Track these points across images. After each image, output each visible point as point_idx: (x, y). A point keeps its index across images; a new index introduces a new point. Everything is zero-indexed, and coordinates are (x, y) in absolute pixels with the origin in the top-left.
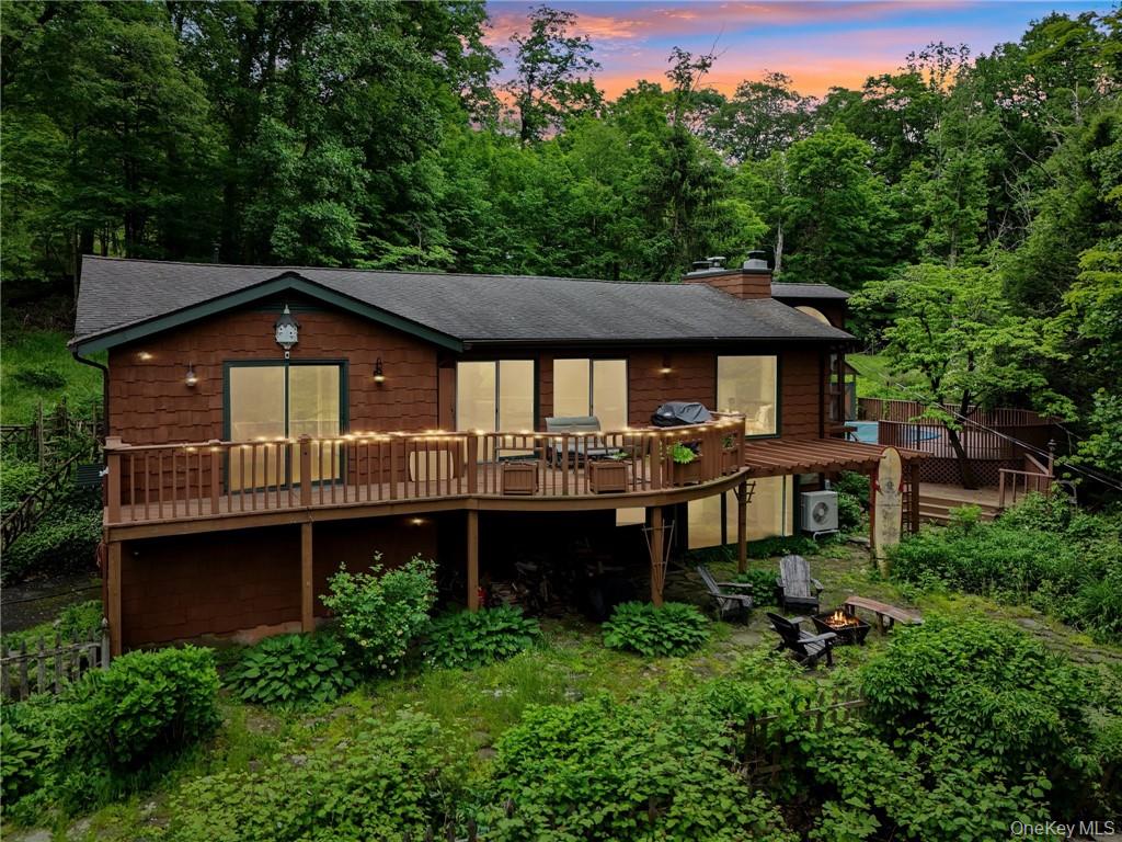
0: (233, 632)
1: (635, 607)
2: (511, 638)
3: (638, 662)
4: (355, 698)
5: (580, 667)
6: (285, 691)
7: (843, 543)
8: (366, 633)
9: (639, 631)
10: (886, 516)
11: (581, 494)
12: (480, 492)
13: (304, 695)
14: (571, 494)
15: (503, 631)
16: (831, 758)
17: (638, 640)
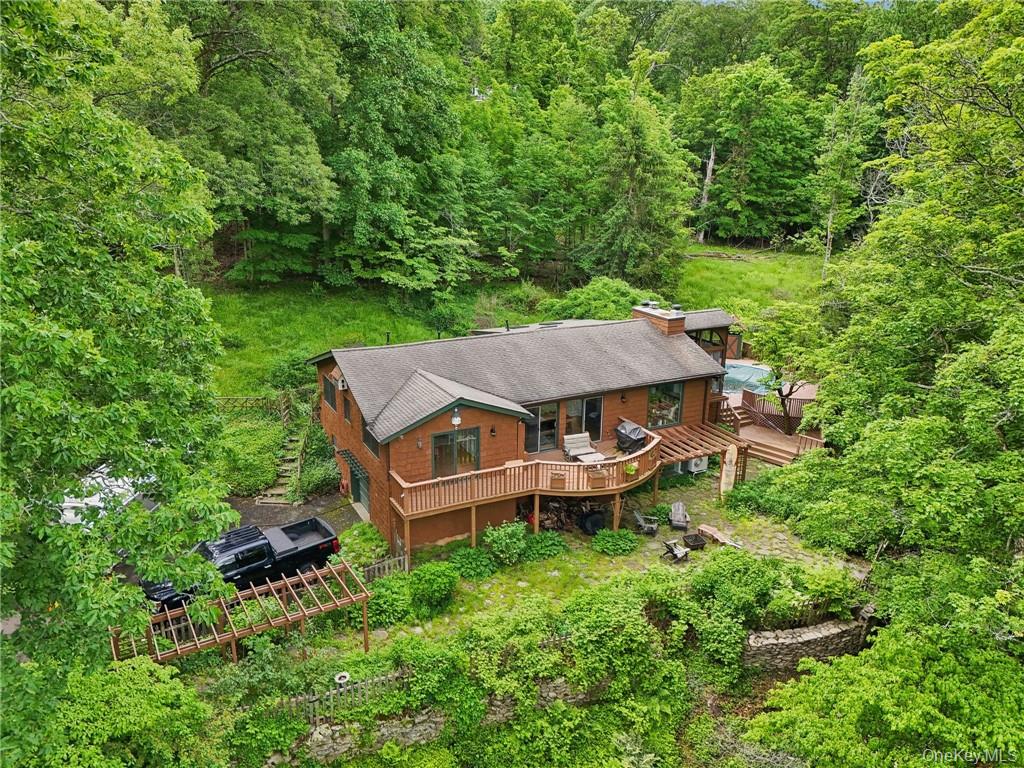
0: (436, 540)
1: (606, 531)
2: (555, 547)
3: (607, 558)
4: (498, 574)
5: (584, 561)
6: (472, 573)
7: (709, 477)
8: (502, 552)
9: (608, 545)
10: (727, 476)
11: (585, 490)
12: (540, 488)
13: (480, 574)
14: (581, 490)
15: (551, 545)
16: (677, 607)
17: (607, 548)
